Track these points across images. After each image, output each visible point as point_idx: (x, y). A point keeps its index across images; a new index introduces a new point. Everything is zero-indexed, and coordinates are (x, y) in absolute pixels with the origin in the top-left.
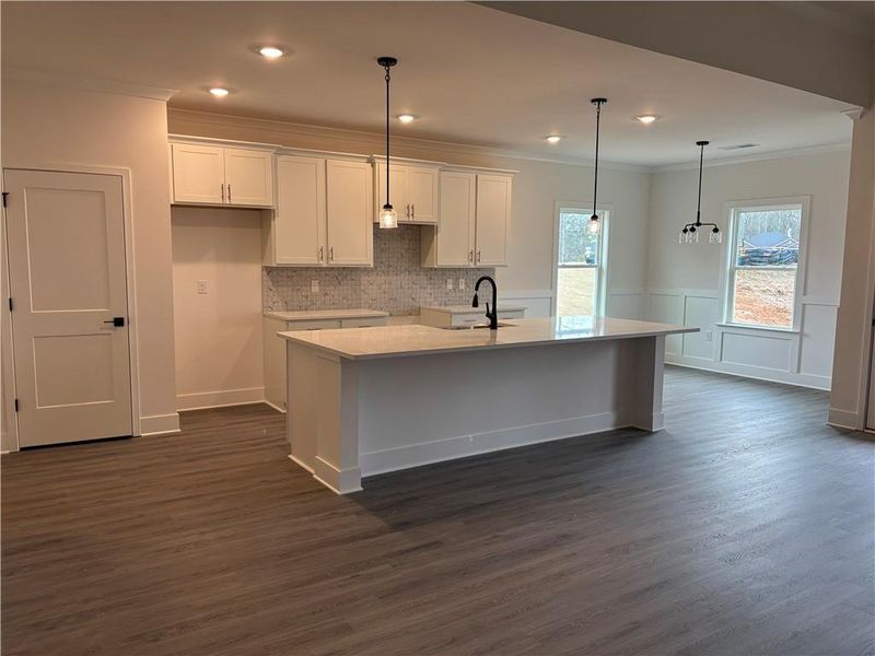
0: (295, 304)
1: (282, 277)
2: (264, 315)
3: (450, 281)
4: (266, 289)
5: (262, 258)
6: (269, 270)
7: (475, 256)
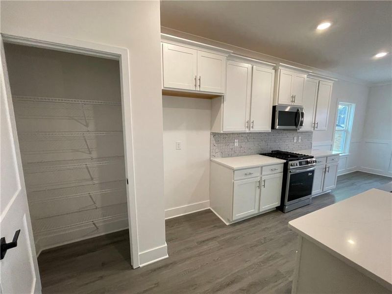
0: (226, 153)
1: (221, 138)
2: (211, 160)
3: (295, 138)
4: (212, 145)
5: (211, 128)
6: (214, 135)
7: (315, 125)
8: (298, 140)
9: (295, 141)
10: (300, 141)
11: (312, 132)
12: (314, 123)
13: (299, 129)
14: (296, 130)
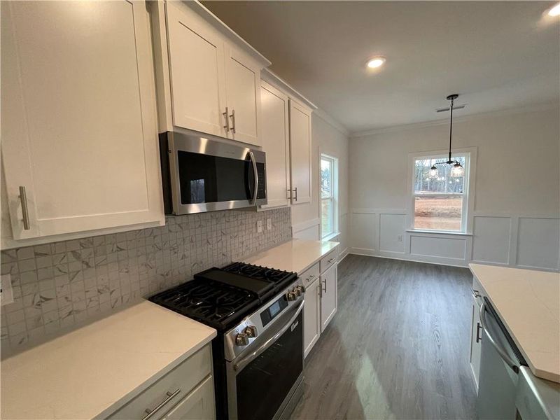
7: (291, 194)
8: (265, 226)
9: (260, 230)
10: (269, 228)
11: (290, 208)
12: (291, 190)
13: (260, 207)
14: (254, 209)
